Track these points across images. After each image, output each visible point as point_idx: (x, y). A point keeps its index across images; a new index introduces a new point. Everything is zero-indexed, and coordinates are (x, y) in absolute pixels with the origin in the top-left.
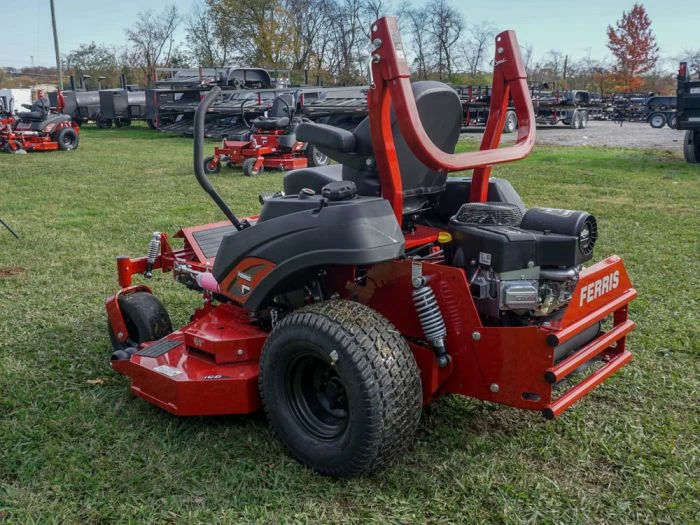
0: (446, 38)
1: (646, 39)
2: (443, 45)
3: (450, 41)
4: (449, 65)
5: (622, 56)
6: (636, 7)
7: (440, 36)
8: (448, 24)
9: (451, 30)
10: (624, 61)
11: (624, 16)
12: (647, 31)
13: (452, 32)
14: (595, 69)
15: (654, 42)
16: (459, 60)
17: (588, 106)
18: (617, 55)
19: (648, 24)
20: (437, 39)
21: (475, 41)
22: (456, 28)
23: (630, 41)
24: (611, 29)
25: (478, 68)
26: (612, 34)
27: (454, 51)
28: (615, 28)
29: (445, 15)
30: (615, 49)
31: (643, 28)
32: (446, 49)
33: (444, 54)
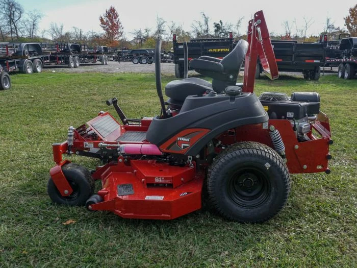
0: (14, 17)
1: (117, 23)
2: (11, 21)
3: (16, 19)
4: (17, 32)
5: (107, 30)
6: (111, 8)
7: (10, 16)
8: (14, 9)
9: (16, 13)
10: (109, 33)
11: (107, 12)
12: (117, 19)
13: (17, 14)
14: (96, 36)
15: (121, 25)
16: (23, 29)
17: (108, 54)
18: (105, 30)
19: (118, 16)
20: (8, 17)
21: (30, 20)
22: (19, 12)
23: (110, 24)
24: (101, 18)
25: (34, 34)
26: (102, 20)
27: (19, 25)
28: (103, 17)
29: (11, 4)
30: (104, 27)
31: (115, 18)
32: (14, 23)
33: (13, 26)
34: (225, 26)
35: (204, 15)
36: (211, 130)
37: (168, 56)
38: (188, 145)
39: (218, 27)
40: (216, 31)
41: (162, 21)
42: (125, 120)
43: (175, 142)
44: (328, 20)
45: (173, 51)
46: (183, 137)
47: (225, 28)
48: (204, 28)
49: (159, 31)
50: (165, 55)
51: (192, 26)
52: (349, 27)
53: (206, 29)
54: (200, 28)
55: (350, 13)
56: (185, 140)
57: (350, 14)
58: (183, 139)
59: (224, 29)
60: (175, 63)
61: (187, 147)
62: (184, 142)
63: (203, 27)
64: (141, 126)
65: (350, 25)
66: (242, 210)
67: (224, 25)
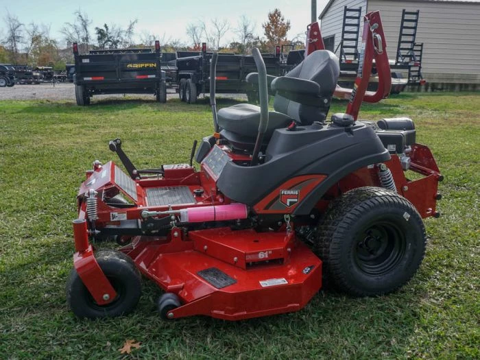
34: (112, 33)
35: (80, 16)
36: (328, 175)
37: (38, 74)
38: (296, 200)
39: (102, 34)
40: (99, 39)
41: (16, 23)
42: (135, 171)
43: (278, 197)
44: (245, 28)
45: (74, 65)
46: (289, 189)
47: (113, 35)
48: (83, 34)
49: (14, 38)
50: (34, 74)
51: (64, 31)
52: (269, 37)
53: (85, 36)
54: (76, 34)
55: (270, 19)
56: (292, 192)
57: (269, 21)
58: (289, 192)
59: (111, 37)
60: (78, 84)
61: (295, 202)
62: (291, 196)
63: (81, 32)
64: (161, 179)
65: (271, 34)
66: (372, 279)
67: (110, 30)
